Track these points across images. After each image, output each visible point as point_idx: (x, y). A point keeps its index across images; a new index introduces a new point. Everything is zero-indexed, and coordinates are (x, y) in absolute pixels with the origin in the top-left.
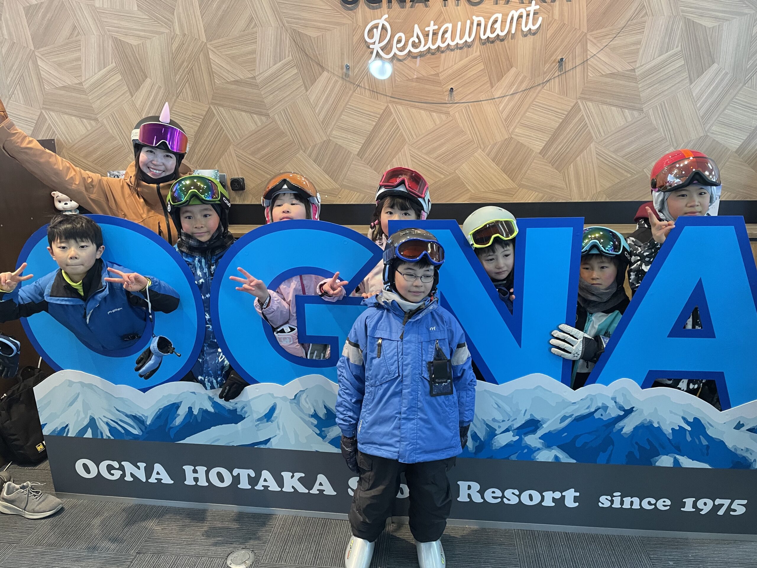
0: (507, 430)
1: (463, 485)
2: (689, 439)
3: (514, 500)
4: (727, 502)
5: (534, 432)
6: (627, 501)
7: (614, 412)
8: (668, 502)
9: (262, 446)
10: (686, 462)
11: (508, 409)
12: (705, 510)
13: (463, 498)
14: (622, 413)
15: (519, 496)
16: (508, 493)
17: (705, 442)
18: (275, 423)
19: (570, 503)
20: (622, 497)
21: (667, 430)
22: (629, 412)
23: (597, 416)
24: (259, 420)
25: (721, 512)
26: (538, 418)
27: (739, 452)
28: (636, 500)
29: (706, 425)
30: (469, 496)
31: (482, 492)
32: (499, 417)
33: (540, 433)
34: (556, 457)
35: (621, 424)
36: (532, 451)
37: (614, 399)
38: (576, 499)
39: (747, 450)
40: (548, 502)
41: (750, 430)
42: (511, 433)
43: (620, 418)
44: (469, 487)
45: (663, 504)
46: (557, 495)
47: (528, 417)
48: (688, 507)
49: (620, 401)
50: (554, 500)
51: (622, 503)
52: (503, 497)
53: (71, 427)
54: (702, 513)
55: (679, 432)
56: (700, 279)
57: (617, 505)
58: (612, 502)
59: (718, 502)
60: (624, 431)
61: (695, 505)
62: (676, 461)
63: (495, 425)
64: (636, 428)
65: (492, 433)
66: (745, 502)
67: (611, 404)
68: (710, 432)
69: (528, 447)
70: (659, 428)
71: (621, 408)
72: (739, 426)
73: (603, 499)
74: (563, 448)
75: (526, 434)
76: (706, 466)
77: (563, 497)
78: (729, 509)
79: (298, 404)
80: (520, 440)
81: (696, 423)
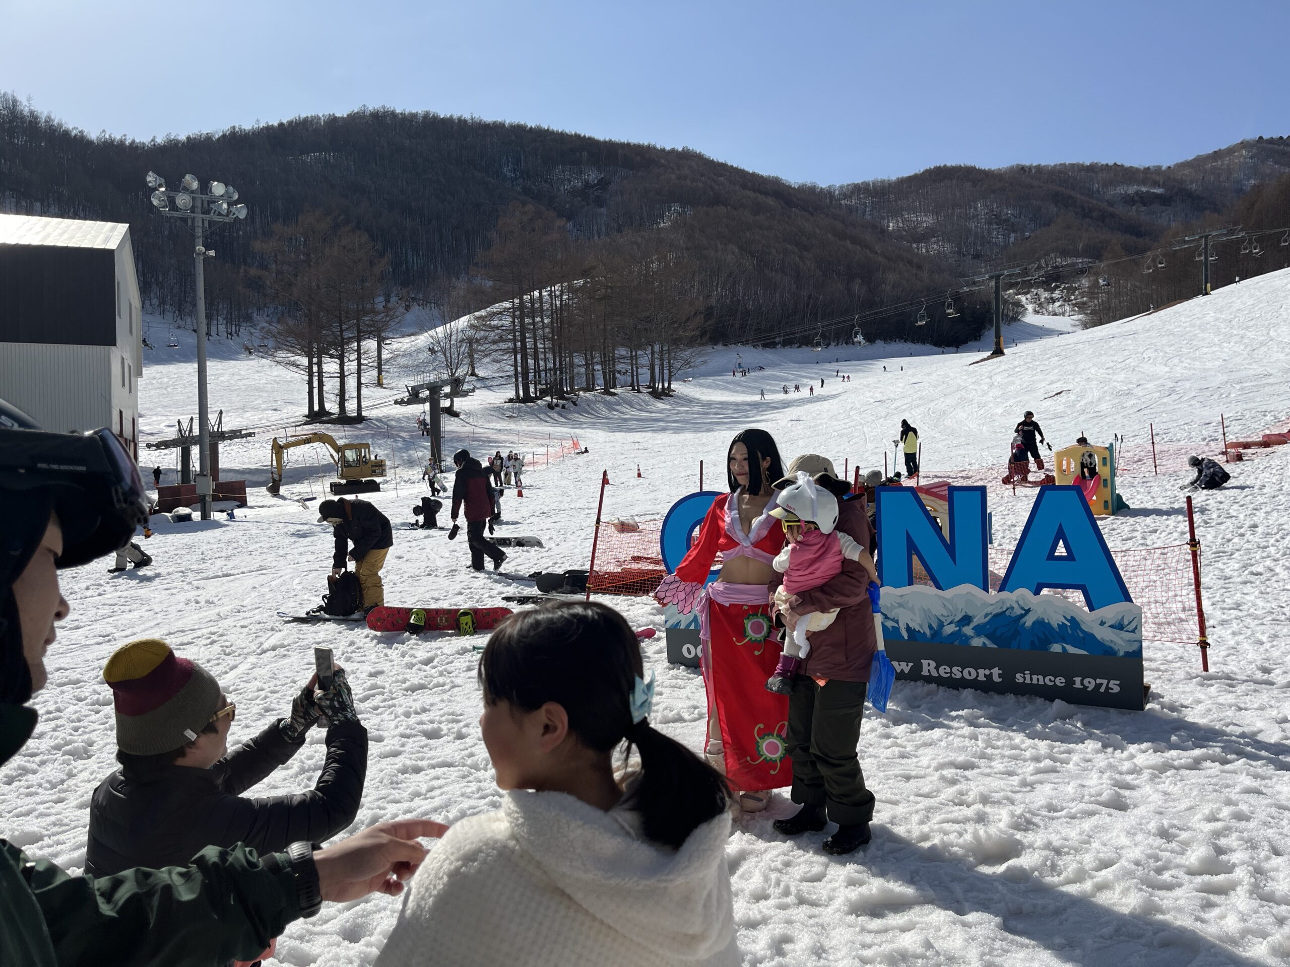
0: (951, 623)
1: (925, 662)
2: (1070, 632)
3: (959, 676)
4: (1105, 682)
5: (968, 624)
6: (1035, 677)
7: (1019, 612)
8: (1063, 680)
10: (1072, 650)
11: (951, 608)
12: (1091, 687)
13: (925, 673)
14: (1023, 612)
15: (962, 672)
16: (955, 669)
17: (1081, 635)
19: (996, 679)
20: (1031, 674)
21: (1054, 624)
22: (1028, 611)
23: (1007, 613)
25: (1102, 690)
26: (970, 614)
27: (1106, 643)
28: (1041, 677)
29: (1080, 622)
30: (929, 671)
31: (937, 668)
32: (946, 614)
33: (972, 625)
34: (984, 643)
35: (1023, 620)
36: (968, 638)
37: (1017, 602)
38: (1000, 676)
39: (1112, 641)
40: (981, 678)
41: (1111, 626)
42: (953, 625)
43: (1022, 616)
44: (929, 665)
45: (1060, 681)
46: (987, 672)
47: (963, 614)
48: (1078, 685)
49: (1021, 603)
50: (985, 676)
51: (1031, 679)
52: (951, 672)
53: (682, 622)
54: (1089, 689)
55: (1062, 626)
56: (1060, 525)
57: (1028, 681)
58: (1024, 678)
59: (1099, 681)
60: (1026, 625)
61: (1082, 683)
62: (1064, 648)
63: (943, 619)
64: (1034, 623)
65: (941, 625)
66: (1118, 682)
67: (1016, 606)
68: (1083, 627)
69: (965, 635)
70: (1049, 623)
71: (1022, 608)
72: (1103, 623)
73: (1018, 675)
74: (988, 636)
75: (964, 626)
76: (1086, 653)
77: (991, 674)
78: (1108, 688)
80: (960, 630)
81: (1073, 620)
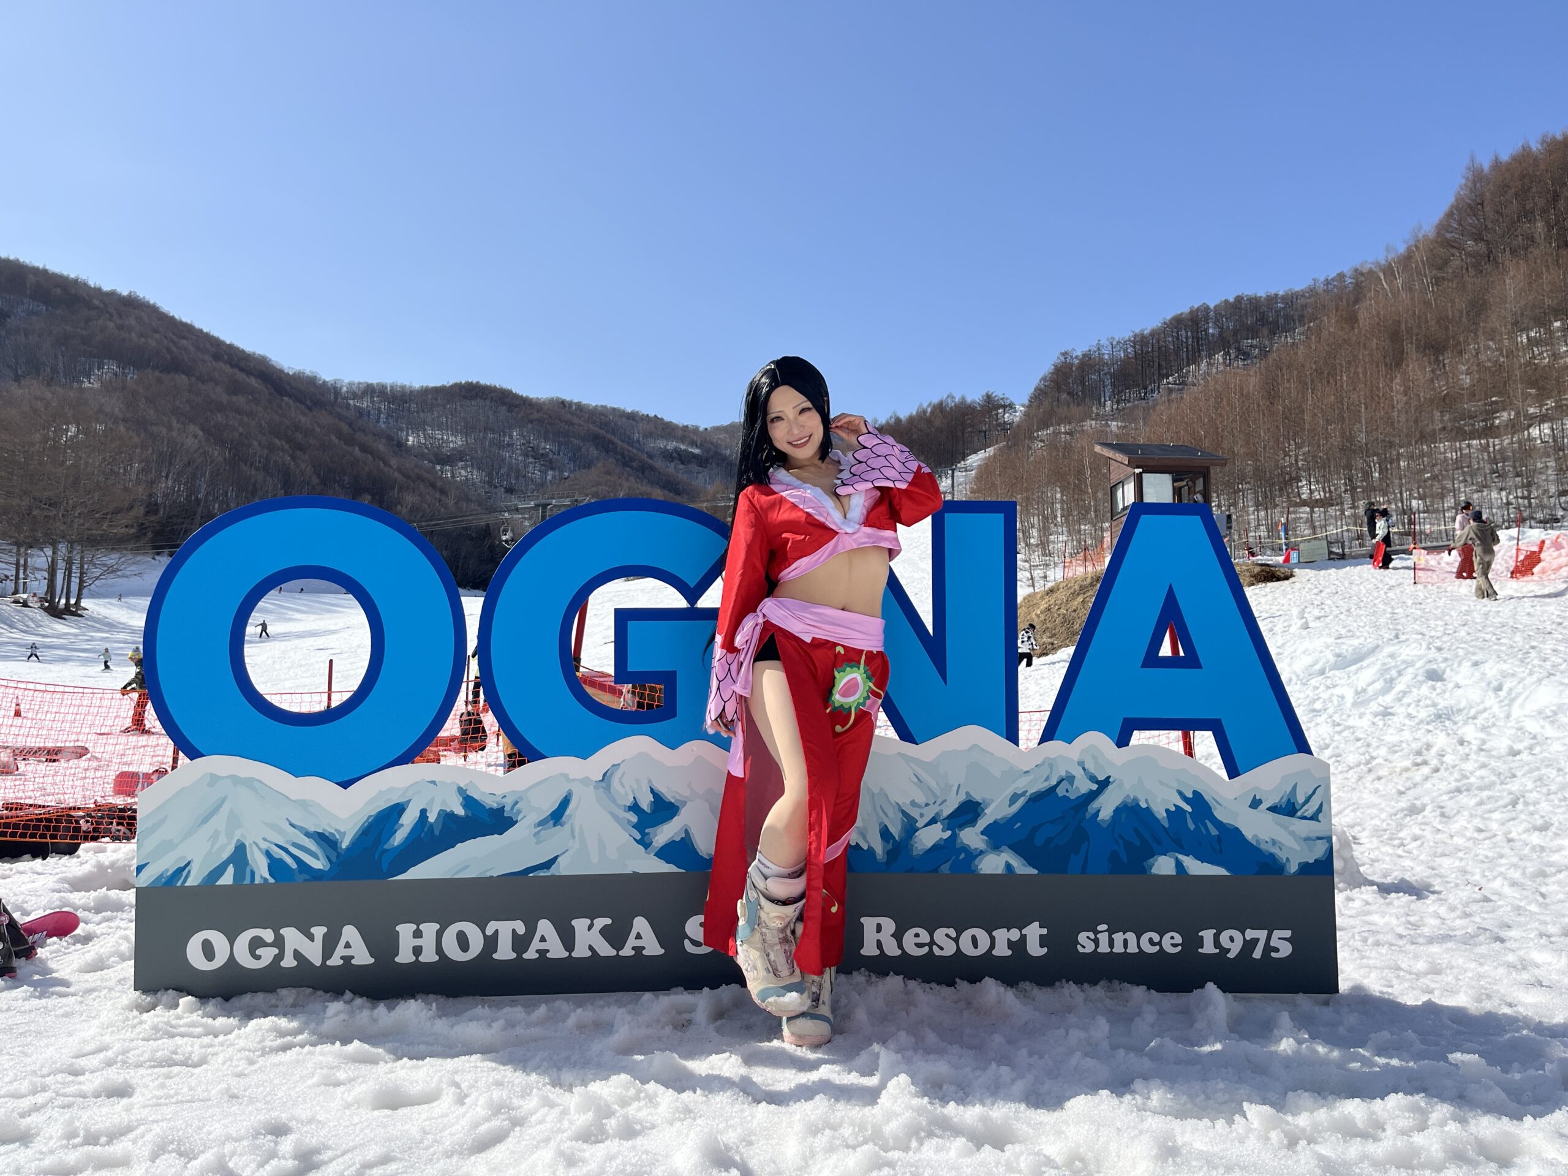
0: (933, 821)
1: (869, 924)
2: (1191, 826)
3: (949, 949)
4: (1262, 934)
5: (972, 822)
6: (1118, 937)
7: (1084, 786)
8: (1178, 939)
9: (542, 873)
10: (1196, 867)
11: (933, 784)
12: (1234, 950)
13: (869, 949)
14: (1095, 787)
15: (956, 940)
16: (940, 934)
17: (1214, 832)
18: (567, 827)
19: (1035, 949)
20: (1111, 932)
21: (1160, 813)
22: (1104, 784)
23: (1061, 792)
24: (541, 823)
25: (1257, 954)
26: (978, 797)
27: (1263, 847)
28: (1131, 936)
29: (1212, 803)
30: (879, 944)
31: (898, 936)
32: (921, 799)
33: (982, 823)
34: (1008, 866)
35: (1095, 805)
36: (973, 855)
37: (1081, 764)
38: (1043, 941)
39: (1274, 842)
40: (1002, 950)
41: (1273, 809)
42: (939, 826)
43: (1092, 796)
44: (879, 928)
45: (1171, 943)
46: (1014, 935)
47: (962, 798)
48: (1209, 948)
49: (1091, 767)
50: (1011, 944)
51: (1111, 943)
52: (932, 943)
53: (194, 866)
54: (1231, 955)
55: (1176, 815)
57: (1104, 948)
58: (1096, 942)
59: (1250, 934)
60: (1101, 816)
61: (1217, 943)
62: (1179, 865)
63: (914, 813)
64: (1117, 811)
65: (911, 827)
66: (1288, 934)
67: (1078, 773)
68: (1218, 814)
69: (965, 849)
70: (1148, 809)
71: (1093, 779)
72: (1255, 803)
73: (1082, 937)
74: (1018, 848)
75: (962, 826)
76: (1221, 871)
77: (1023, 938)
78: (1268, 948)
79: (608, 788)
80: (954, 837)
81: (1198, 801)
